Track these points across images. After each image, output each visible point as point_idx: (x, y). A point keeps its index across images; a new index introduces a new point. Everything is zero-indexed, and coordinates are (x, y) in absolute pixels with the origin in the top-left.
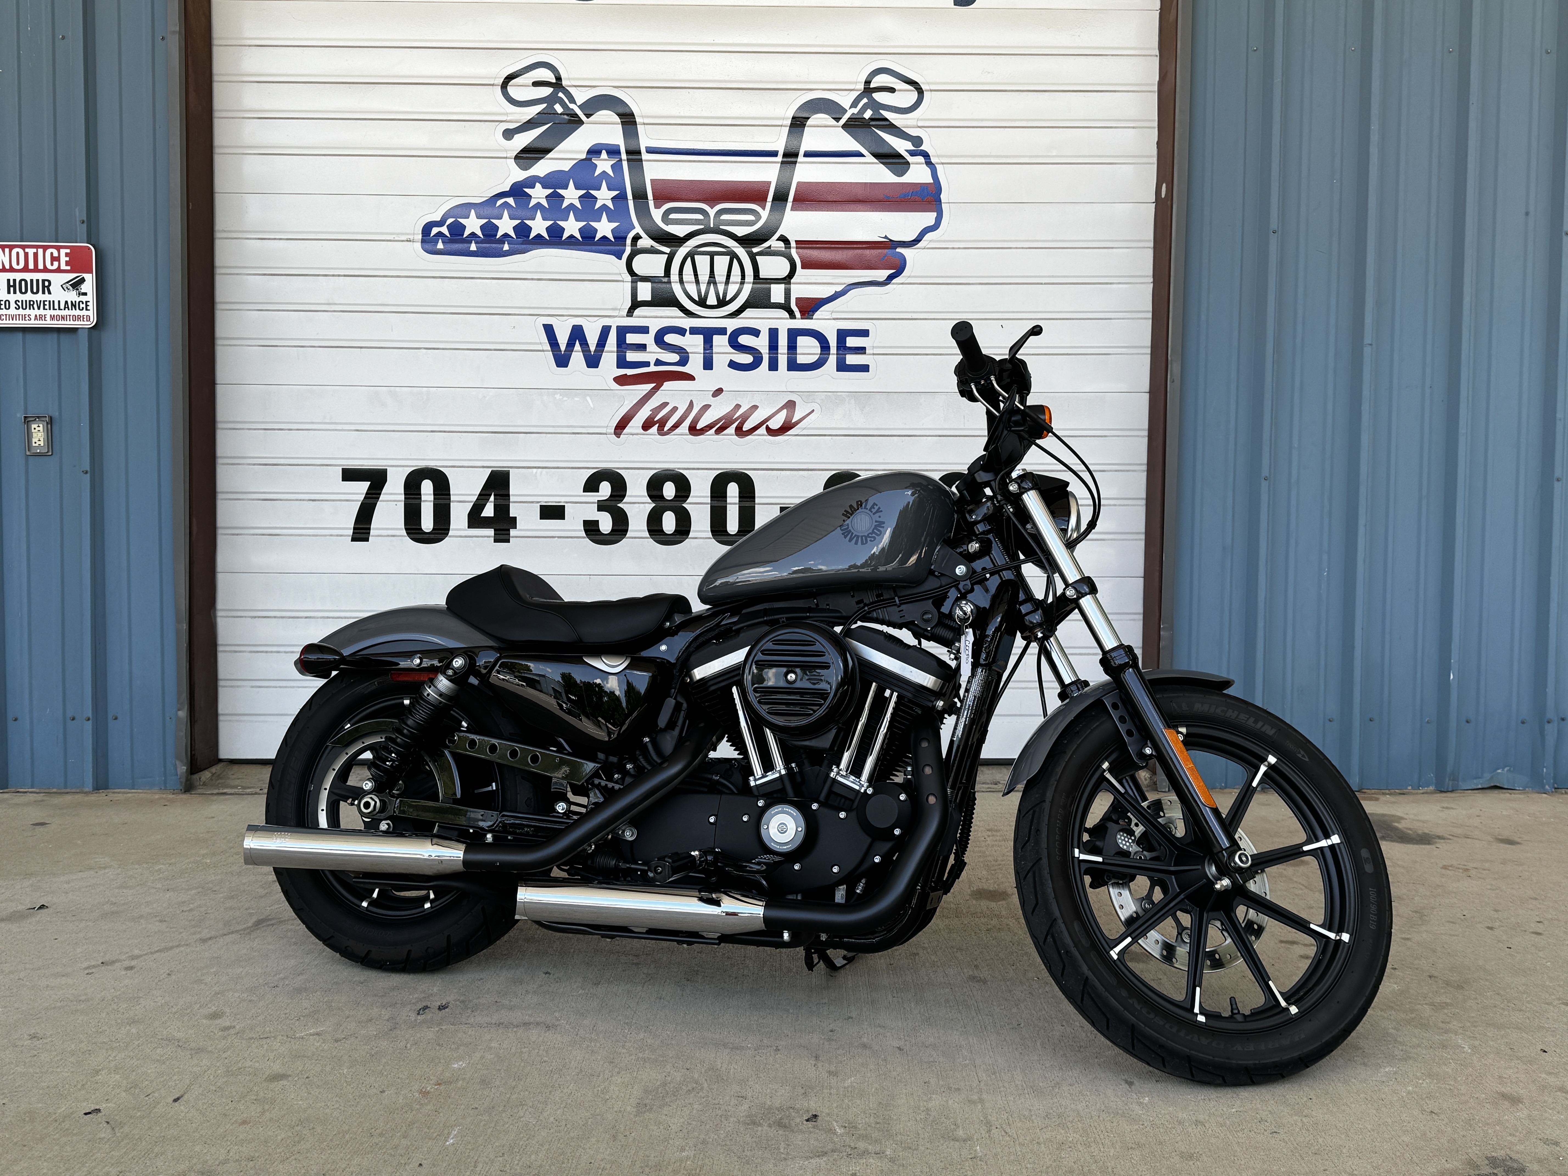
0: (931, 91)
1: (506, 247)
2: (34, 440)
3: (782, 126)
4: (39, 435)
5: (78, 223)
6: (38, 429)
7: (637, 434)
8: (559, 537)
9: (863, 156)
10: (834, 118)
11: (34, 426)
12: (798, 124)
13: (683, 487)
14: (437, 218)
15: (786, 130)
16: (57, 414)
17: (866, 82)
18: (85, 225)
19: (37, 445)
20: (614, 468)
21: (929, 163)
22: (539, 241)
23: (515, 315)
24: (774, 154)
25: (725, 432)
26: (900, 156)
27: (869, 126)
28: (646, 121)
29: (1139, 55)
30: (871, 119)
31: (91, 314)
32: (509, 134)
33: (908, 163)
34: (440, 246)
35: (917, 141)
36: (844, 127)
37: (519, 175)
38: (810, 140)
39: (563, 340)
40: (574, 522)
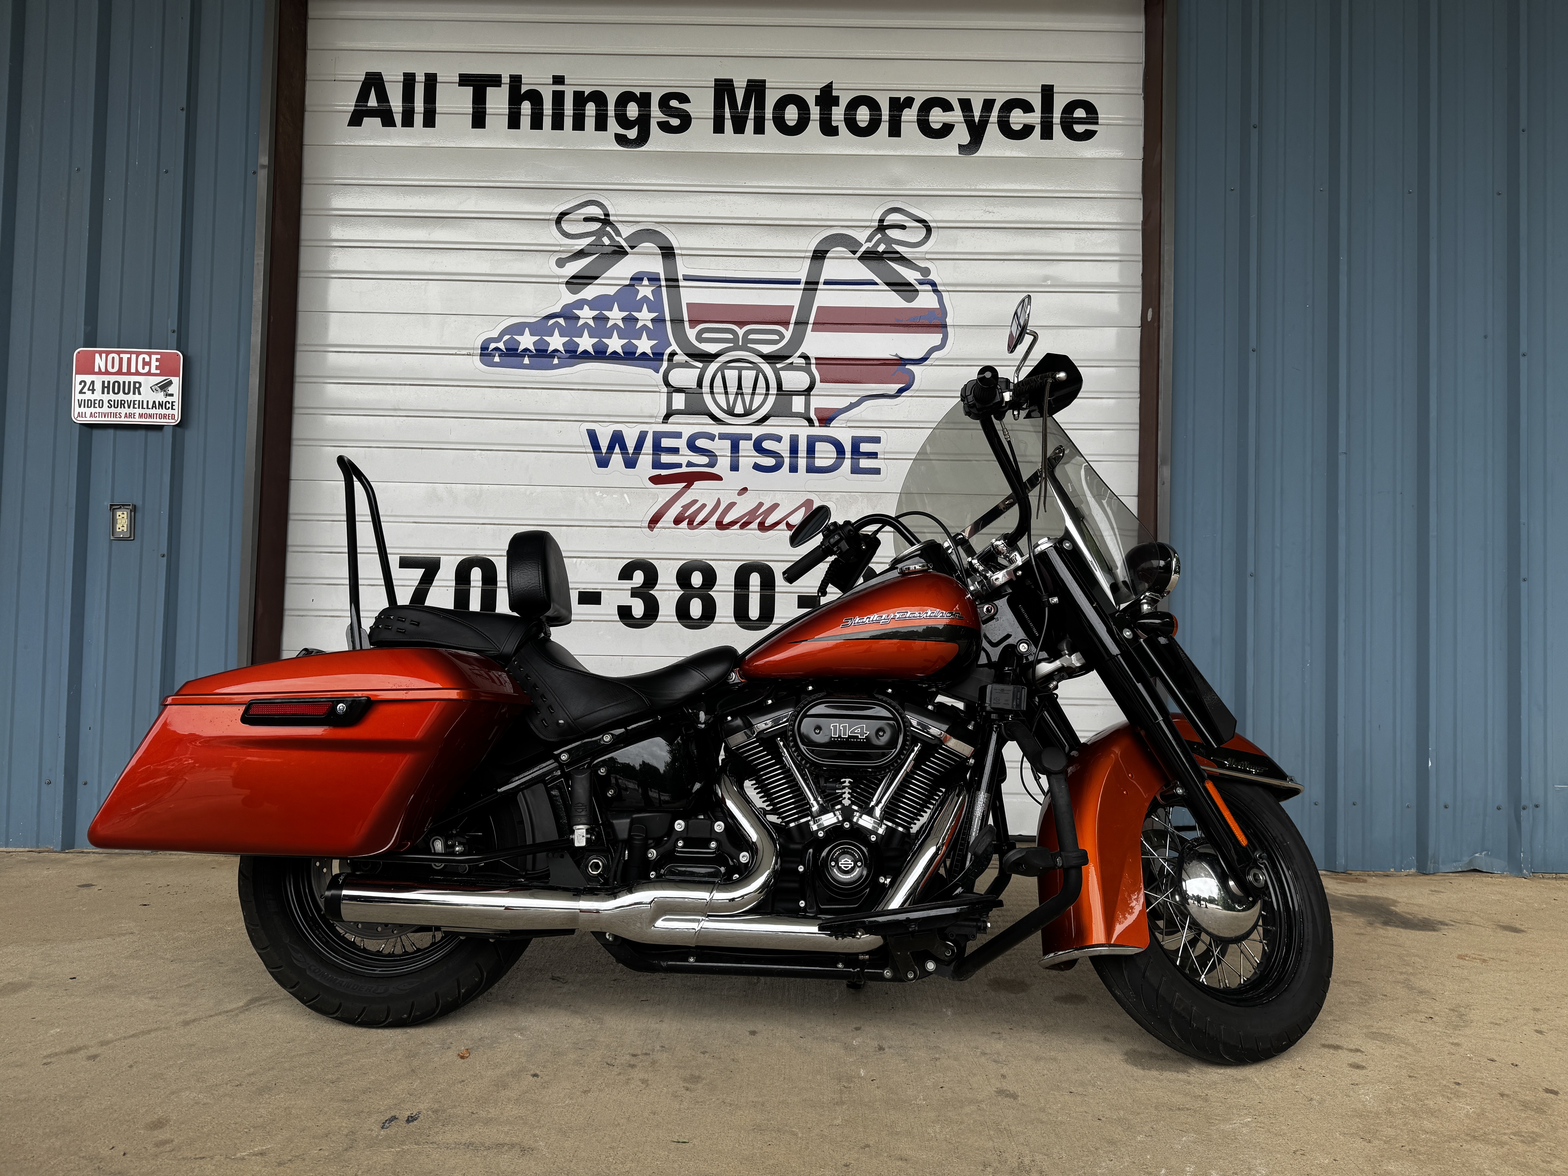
0: (938, 228)
1: (556, 361)
2: (118, 526)
3: (804, 257)
4: (122, 520)
5: (169, 331)
6: (123, 516)
7: (669, 528)
8: (594, 621)
9: (876, 284)
10: (851, 251)
11: (119, 513)
12: (819, 255)
13: (710, 577)
14: (495, 334)
15: (808, 262)
16: (141, 503)
17: (879, 220)
18: (175, 334)
19: (120, 530)
20: (648, 558)
21: (936, 291)
22: (586, 356)
23: (562, 421)
24: (798, 282)
25: (749, 527)
26: (910, 284)
27: (882, 259)
28: (684, 252)
29: (1125, 198)
30: (884, 252)
31: (177, 412)
32: (561, 263)
33: (917, 291)
34: (497, 359)
35: (926, 271)
36: (860, 258)
37: (569, 298)
38: (831, 269)
39: (604, 444)
40: (609, 607)
